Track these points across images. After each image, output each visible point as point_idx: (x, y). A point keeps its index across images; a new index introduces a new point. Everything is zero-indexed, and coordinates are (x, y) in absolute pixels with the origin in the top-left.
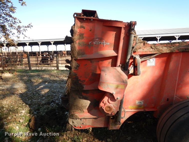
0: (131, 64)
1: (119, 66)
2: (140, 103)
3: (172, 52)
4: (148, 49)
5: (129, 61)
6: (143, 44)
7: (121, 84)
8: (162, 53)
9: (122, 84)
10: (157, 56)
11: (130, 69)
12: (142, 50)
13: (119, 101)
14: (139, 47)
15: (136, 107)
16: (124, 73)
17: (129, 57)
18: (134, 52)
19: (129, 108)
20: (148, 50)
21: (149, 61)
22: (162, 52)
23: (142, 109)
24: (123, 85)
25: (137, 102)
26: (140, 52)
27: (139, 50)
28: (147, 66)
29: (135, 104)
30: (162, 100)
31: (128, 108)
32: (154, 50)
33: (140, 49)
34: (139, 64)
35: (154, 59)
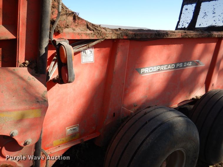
0: (51, 59)
1: (24, 63)
2: (74, 129)
3: (119, 38)
4: (81, 29)
5: (46, 54)
6: (72, 18)
7: (33, 109)
8: (106, 40)
9: (34, 107)
10: (98, 44)
11: (49, 71)
12: (73, 31)
13: (31, 146)
14: (64, 23)
15: (66, 140)
16: (36, 79)
17: (45, 43)
18: (57, 33)
19: (54, 145)
20: (83, 32)
21: (84, 53)
22: (106, 38)
23: (78, 138)
24: (38, 108)
25: (68, 131)
26: (69, 33)
27: (66, 30)
28: (82, 63)
29: (65, 134)
30: (107, 117)
31: (52, 145)
32: (92, 32)
33: (67, 27)
34: (71, 57)
35: (93, 50)
